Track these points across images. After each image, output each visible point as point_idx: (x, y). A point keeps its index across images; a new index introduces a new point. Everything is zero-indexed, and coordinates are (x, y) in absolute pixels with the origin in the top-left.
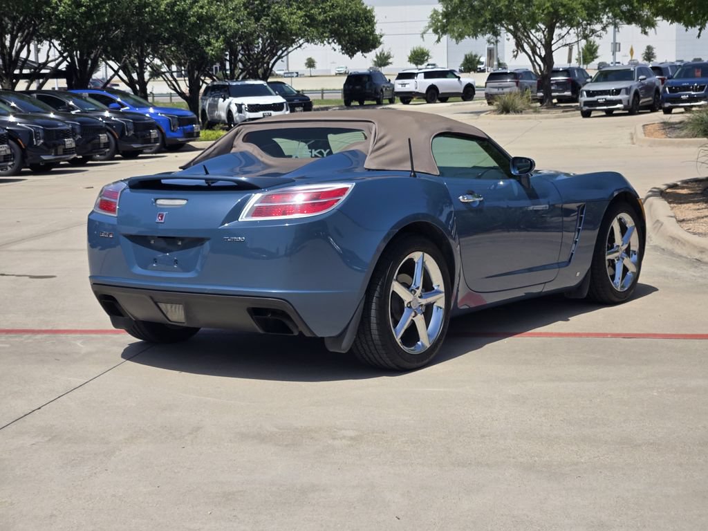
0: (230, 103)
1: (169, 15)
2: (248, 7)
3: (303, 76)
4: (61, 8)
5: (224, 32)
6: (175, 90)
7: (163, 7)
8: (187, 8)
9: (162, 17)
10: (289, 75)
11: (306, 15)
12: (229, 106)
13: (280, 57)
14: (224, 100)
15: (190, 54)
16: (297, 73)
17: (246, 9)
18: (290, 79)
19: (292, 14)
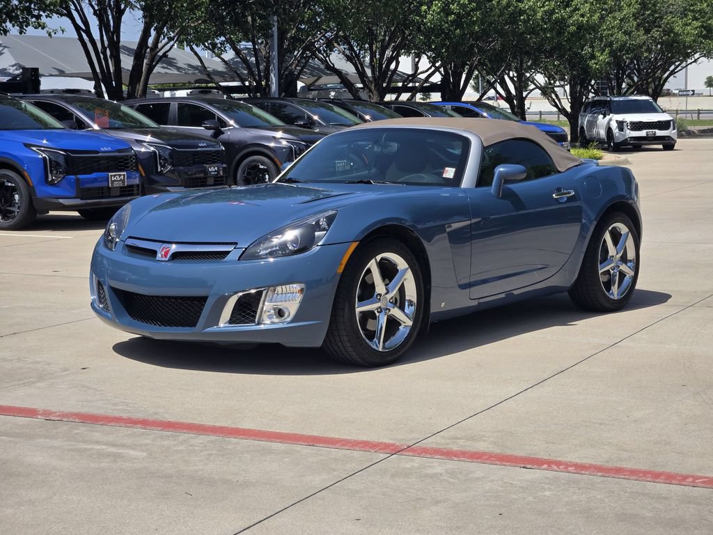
0: (610, 120)
1: (546, 24)
2: (638, 18)
3: (700, 95)
4: (429, 16)
5: (611, 44)
6: (556, 106)
7: (539, 15)
8: (566, 16)
9: (538, 25)
10: (685, 93)
11: (702, 26)
12: (609, 123)
13: (673, 73)
14: (605, 117)
15: (572, 68)
16: (693, 91)
17: (635, 20)
18: (684, 98)
19: (686, 25)
